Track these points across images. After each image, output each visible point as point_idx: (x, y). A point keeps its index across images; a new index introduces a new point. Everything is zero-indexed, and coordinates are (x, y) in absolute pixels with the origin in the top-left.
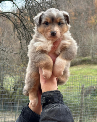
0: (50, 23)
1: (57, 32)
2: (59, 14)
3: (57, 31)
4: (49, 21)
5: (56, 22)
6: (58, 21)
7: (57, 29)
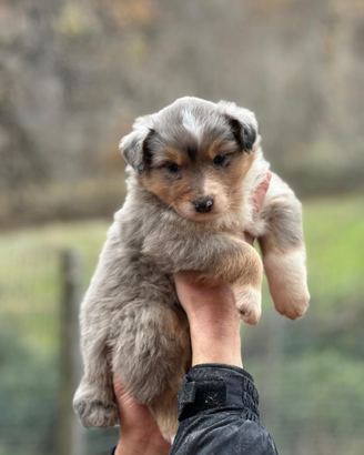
0: (185, 166)
1: (215, 196)
2: (213, 126)
3: (215, 192)
4: (178, 161)
5: (206, 160)
6: (212, 155)
7: (215, 187)
